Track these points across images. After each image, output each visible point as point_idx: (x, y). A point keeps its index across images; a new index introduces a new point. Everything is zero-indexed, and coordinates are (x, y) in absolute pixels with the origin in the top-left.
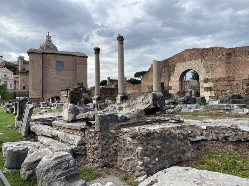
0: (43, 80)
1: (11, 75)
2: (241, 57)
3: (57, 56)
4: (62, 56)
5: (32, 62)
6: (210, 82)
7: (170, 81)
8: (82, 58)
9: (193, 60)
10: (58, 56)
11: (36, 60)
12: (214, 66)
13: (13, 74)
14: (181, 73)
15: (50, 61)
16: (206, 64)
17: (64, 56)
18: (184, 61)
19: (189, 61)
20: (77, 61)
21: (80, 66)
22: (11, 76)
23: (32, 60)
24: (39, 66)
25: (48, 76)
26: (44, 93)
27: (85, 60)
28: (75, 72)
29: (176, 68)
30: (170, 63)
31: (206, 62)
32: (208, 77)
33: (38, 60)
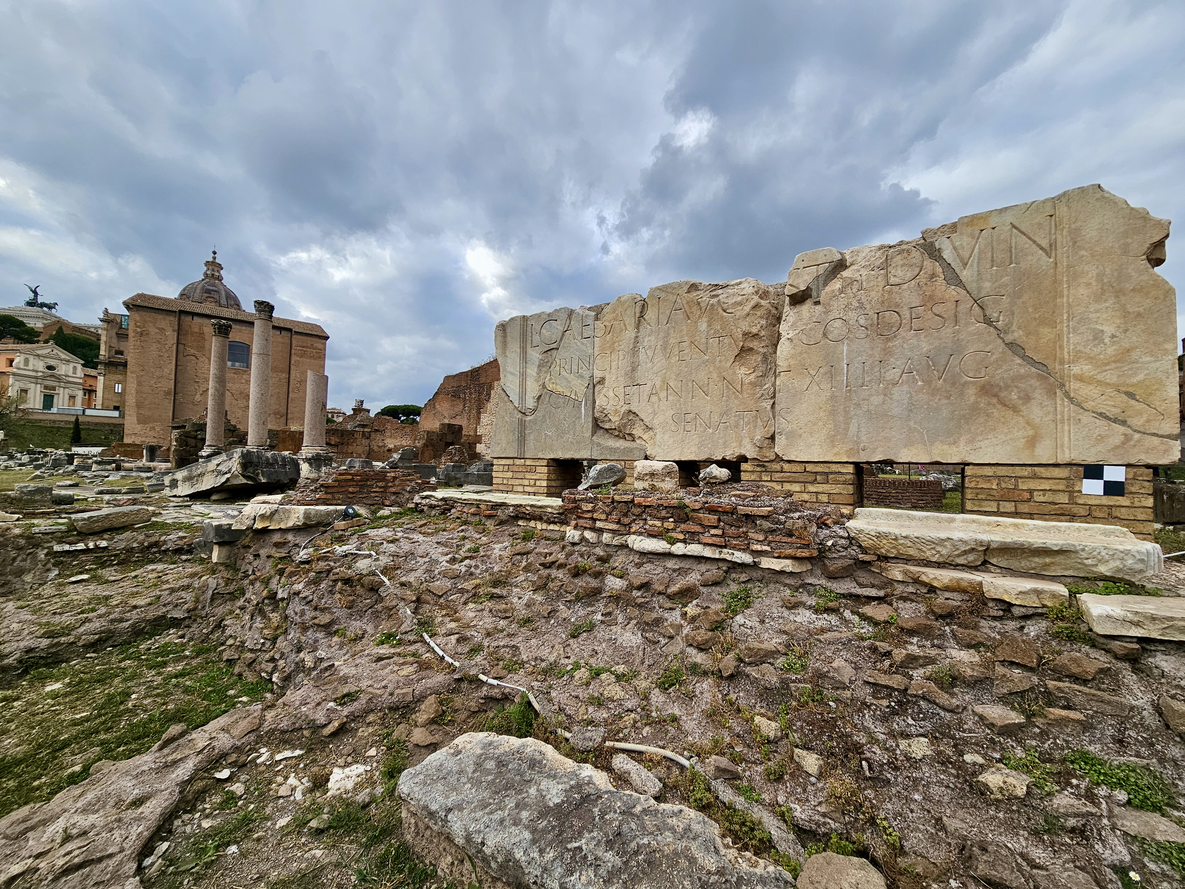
0: (175, 394)
1: (75, 368)
4: (244, 328)
5: (141, 335)
7: (479, 423)
8: (309, 338)
11: (153, 330)
13: (79, 367)
15: (203, 339)
20: (293, 347)
21: (301, 360)
22: (74, 373)
23: (139, 330)
24: (164, 350)
25: (195, 382)
27: (320, 346)
28: (285, 375)
29: (493, 393)
30: (483, 380)
33: (162, 330)
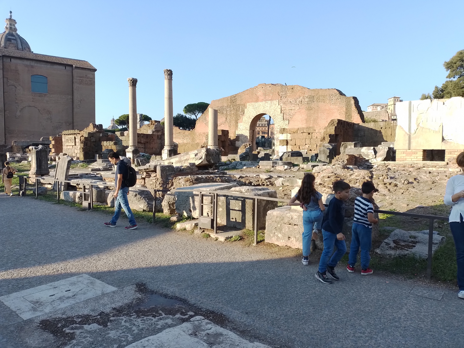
0: (4, 111)
2: (324, 102)
3: (33, 63)
4: (43, 66)
6: (287, 132)
7: (237, 129)
8: (84, 71)
9: (269, 100)
10: (36, 65)
12: (293, 111)
14: (253, 118)
15: (19, 74)
16: (284, 108)
17: (49, 66)
18: (257, 100)
19: (264, 102)
20: (75, 78)
21: (80, 86)
25: (16, 103)
26: (7, 135)
27: (91, 76)
28: (70, 97)
29: (246, 110)
30: (238, 102)
31: (284, 106)
32: (285, 126)
